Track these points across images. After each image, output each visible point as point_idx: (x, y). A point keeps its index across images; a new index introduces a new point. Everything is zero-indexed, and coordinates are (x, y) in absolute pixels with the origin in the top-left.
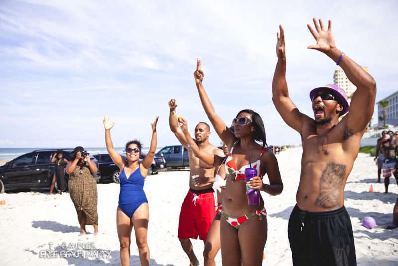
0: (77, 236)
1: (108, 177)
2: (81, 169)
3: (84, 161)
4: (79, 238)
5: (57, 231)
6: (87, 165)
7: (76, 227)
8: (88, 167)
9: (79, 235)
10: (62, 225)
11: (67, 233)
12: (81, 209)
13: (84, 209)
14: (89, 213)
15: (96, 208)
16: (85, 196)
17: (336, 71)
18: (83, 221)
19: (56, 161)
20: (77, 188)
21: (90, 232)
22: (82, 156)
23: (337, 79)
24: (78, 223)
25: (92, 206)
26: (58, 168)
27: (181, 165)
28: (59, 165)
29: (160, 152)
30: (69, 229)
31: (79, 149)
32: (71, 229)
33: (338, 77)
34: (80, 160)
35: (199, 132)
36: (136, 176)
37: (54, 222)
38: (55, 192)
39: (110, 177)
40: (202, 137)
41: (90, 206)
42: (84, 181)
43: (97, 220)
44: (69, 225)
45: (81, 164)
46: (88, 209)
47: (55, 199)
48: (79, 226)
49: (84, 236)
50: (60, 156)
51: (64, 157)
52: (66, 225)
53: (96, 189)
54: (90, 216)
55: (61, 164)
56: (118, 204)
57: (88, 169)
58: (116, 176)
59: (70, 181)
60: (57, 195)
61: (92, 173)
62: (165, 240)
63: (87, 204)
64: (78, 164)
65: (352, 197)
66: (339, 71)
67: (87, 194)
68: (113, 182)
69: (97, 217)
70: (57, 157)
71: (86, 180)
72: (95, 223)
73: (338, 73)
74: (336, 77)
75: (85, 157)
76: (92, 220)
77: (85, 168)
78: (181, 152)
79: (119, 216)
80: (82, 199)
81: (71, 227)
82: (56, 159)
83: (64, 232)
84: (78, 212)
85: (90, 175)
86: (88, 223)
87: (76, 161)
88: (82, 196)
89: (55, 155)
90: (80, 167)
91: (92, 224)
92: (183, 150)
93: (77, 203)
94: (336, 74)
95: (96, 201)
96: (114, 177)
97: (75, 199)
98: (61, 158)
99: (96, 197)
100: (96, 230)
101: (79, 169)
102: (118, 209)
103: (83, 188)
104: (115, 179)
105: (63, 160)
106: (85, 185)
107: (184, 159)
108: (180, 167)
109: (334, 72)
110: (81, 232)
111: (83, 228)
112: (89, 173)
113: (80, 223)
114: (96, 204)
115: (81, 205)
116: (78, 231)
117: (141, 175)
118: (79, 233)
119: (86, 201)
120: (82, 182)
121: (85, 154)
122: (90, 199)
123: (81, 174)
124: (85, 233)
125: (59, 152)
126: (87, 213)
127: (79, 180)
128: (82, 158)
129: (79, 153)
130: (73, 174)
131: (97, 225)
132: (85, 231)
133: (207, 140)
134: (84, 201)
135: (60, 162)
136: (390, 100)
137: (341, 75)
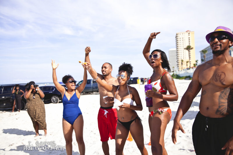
0: (34, 137)
1: (48, 100)
2: (34, 95)
3: (35, 90)
4: (36, 138)
5: (20, 135)
6: (38, 92)
7: (32, 132)
8: (39, 94)
9: (35, 137)
10: (23, 131)
11: (27, 136)
12: (36, 120)
13: (38, 120)
14: (41, 123)
15: (45, 119)
16: (38, 112)
17: (177, 34)
18: (37, 127)
19: (15, 91)
20: (32, 107)
21: (42, 134)
22: (34, 87)
23: (177, 39)
24: (34, 129)
25: (42, 118)
26: (17, 96)
27: (91, 91)
28: (17, 93)
29: (78, 84)
30: (28, 133)
31: (32, 83)
32: (29, 133)
33: (178, 37)
34: (33, 90)
35: (104, 69)
36: (74, 98)
37: (17, 129)
38: (16, 110)
39: (49, 99)
40: (107, 72)
41: (41, 118)
42: (37, 103)
43: (46, 127)
44: (27, 131)
45: (34, 93)
46: (40, 120)
47: (16, 114)
48: (34, 131)
49: (38, 137)
50: (18, 88)
51: (20, 89)
52: (25, 131)
53: (44, 107)
54: (41, 124)
55: (19, 93)
56: (62, 117)
57: (38, 95)
58: (53, 99)
59: (27, 103)
60: (17, 112)
61: (41, 98)
62: (91, 137)
63: (39, 117)
64: (32, 92)
65: (197, 105)
66: (179, 34)
67: (39, 111)
68: (51, 102)
69: (46, 125)
70: (16, 89)
71: (38, 102)
72: (45, 128)
73: (178, 35)
74: (177, 38)
75: (36, 88)
76: (43, 127)
77: (37, 95)
78: (91, 83)
79: (64, 124)
80: (35, 114)
81: (28, 131)
82: (15, 90)
83: (24, 135)
84: (33, 122)
85: (40, 99)
86: (40, 128)
87: (31, 91)
88: (35, 113)
89: (14, 87)
90: (33, 94)
91: (43, 129)
92: (92, 82)
93: (33, 117)
94: (177, 36)
95: (45, 115)
96: (52, 100)
97: (31, 114)
98: (19, 89)
99: (45, 112)
100: (46, 133)
101: (33, 95)
102: (63, 120)
103: (36, 107)
104: (52, 101)
105: (19, 90)
106: (37, 105)
107: (93, 87)
108: (90, 92)
109: (176, 34)
110: (36, 135)
111: (37, 132)
112: (39, 97)
113: (35, 129)
114: (45, 117)
115: (35, 118)
116: (34, 134)
117: (77, 97)
118: (35, 135)
119: (39, 116)
120: (35, 103)
121: (36, 86)
122: (41, 114)
123: (34, 98)
124: (38, 135)
125: (17, 85)
126: (39, 123)
127: (33, 103)
128: (34, 88)
129: (32, 86)
130: (29, 99)
131: (46, 129)
132: (38, 133)
133: (110, 74)
134: (37, 115)
135: (18, 92)
136: (207, 50)
137: (180, 36)
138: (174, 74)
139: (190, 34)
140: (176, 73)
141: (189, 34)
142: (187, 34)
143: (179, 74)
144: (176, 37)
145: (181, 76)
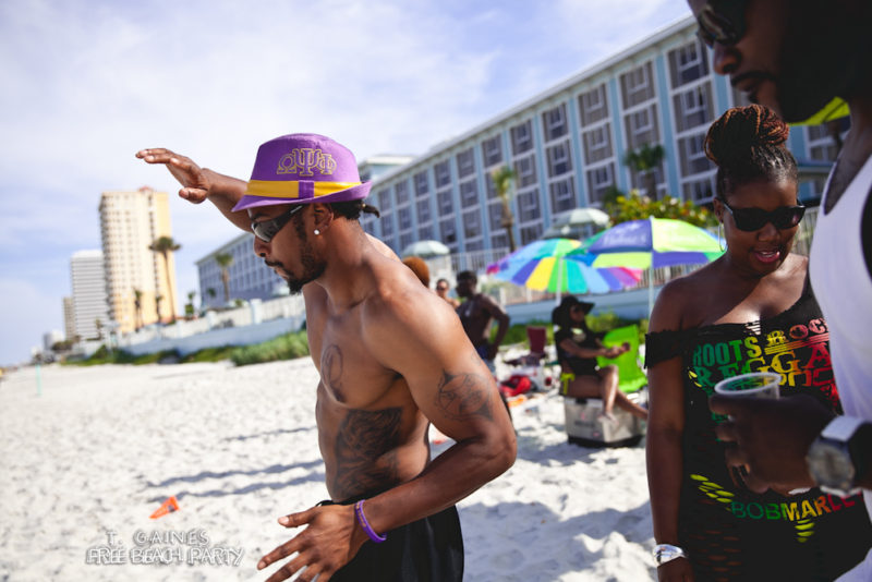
23: (106, 214)
33: (109, 210)
66: (111, 197)
73: (109, 202)
74: (105, 210)
94: (105, 202)
136: (233, 251)
137: (116, 206)
138: (104, 347)
139: (154, 200)
140: (115, 345)
141: (150, 198)
142: (142, 199)
143: (129, 346)
144: (102, 207)
145: (137, 352)
